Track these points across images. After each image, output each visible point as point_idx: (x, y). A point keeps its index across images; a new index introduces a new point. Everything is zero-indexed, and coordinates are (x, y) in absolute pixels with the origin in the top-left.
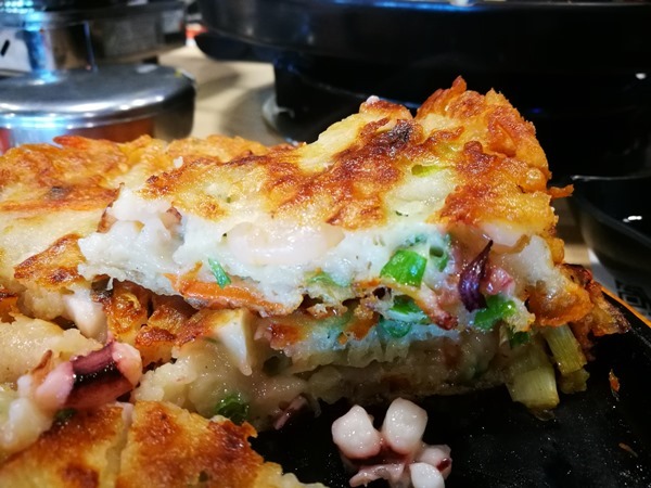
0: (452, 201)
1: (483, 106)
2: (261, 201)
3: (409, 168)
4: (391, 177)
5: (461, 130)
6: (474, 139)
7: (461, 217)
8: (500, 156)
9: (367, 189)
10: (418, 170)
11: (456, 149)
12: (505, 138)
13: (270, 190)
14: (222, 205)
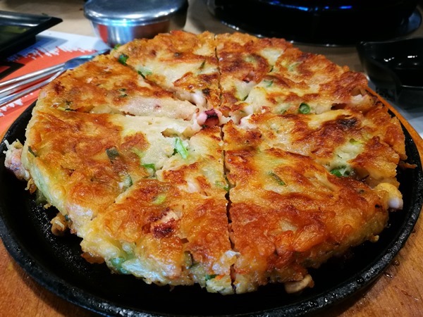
0: (359, 157)
1: (388, 123)
2: (289, 137)
3: (349, 139)
4: (340, 141)
5: (376, 130)
6: (379, 135)
7: (360, 164)
8: (386, 145)
9: (330, 143)
10: (352, 141)
11: (370, 137)
12: (391, 138)
13: (294, 133)
14: (275, 134)
